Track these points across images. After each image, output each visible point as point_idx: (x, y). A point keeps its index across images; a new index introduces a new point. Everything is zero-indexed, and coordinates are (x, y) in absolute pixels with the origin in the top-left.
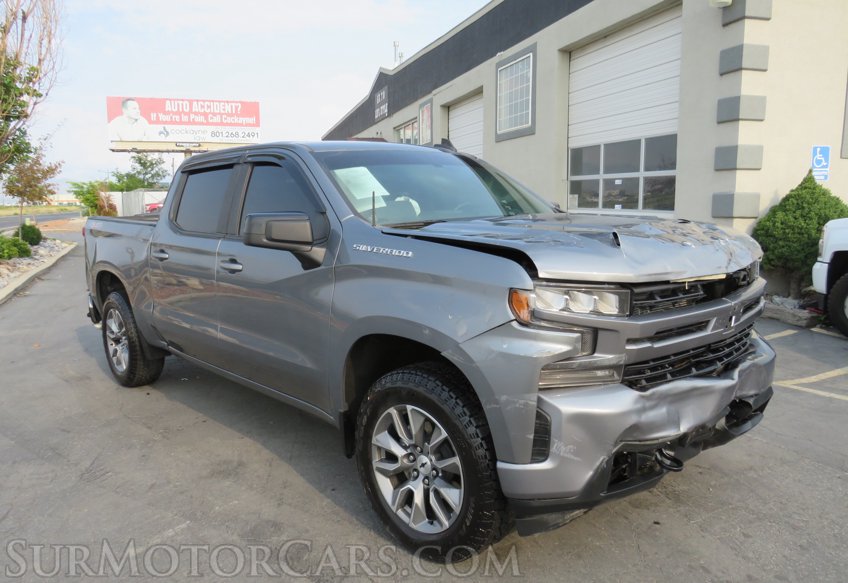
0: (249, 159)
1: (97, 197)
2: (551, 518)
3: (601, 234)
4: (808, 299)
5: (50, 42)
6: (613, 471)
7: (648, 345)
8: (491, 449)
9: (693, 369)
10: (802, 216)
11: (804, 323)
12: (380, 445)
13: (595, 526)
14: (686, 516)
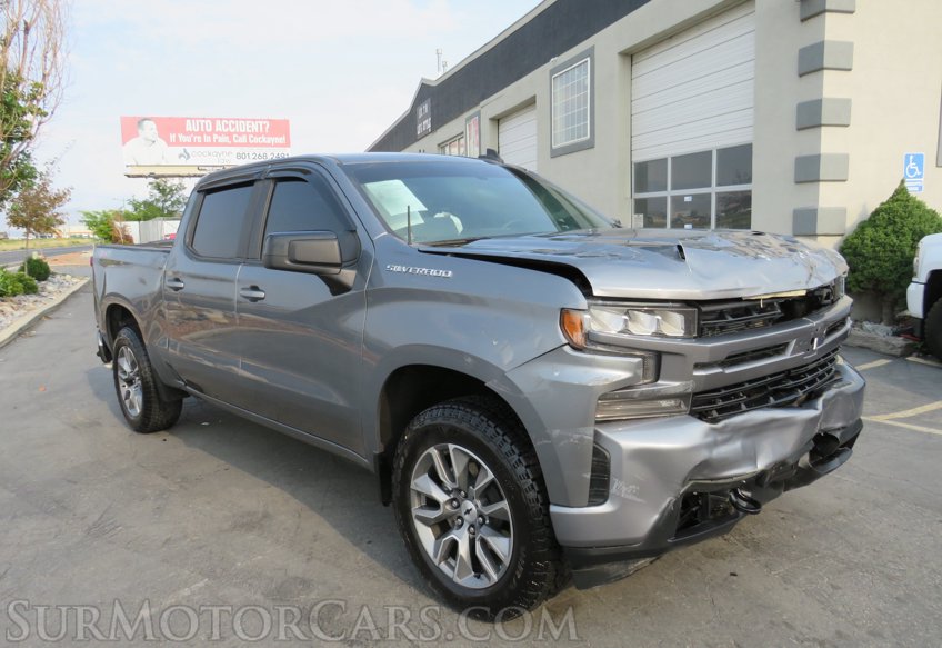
0: (272, 175)
1: (111, 227)
2: (612, 568)
3: (664, 247)
4: (903, 325)
5: (55, 55)
6: (682, 515)
7: (719, 370)
8: (543, 490)
9: (771, 398)
10: (894, 232)
11: (899, 352)
12: (419, 490)
13: (664, 579)
14: (767, 566)
